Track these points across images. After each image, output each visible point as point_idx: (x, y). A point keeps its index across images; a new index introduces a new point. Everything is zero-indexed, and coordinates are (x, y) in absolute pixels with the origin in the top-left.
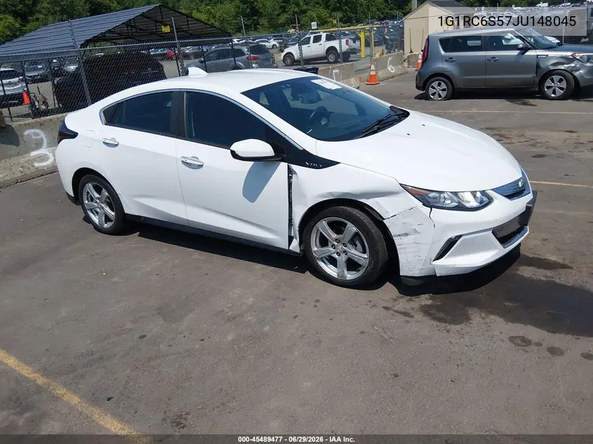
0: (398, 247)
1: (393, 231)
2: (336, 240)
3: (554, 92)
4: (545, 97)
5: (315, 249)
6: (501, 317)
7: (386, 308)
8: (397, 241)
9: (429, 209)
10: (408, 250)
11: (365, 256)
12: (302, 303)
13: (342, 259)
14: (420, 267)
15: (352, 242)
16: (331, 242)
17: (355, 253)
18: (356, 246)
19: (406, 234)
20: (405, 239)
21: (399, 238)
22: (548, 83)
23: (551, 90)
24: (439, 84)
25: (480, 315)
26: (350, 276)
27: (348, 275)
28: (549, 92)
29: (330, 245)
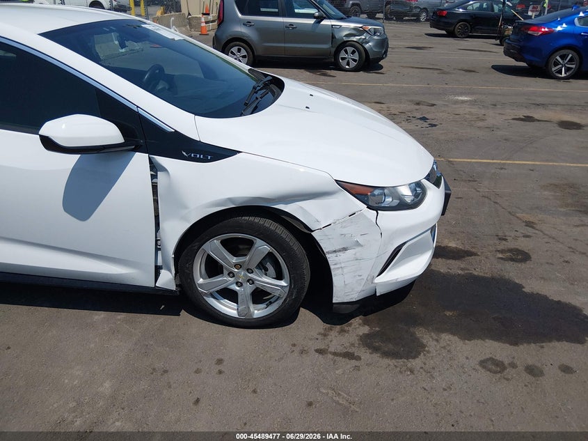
0: (332, 267)
1: (326, 246)
2: (236, 266)
3: (348, 64)
4: (341, 69)
5: (201, 281)
6: (454, 334)
7: (320, 351)
8: (331, 259)
9: (375, 212)
10: (345, 270)
11: (283, 283)
12: (198, 371)
13: (245, 291)
14: (360, 288)
15: (262, 266)
16: (226, 269)
17: (266, 280)
18: (266, 270)
19: (345, 249)
20: (343, 256)
21: (335, 255)
22: (343, 54)
23: (345, 61)
24: (239, 51)
25: (432, 337)
26: (258, 312)
27: (256, 312)
28: (343, 63)
29: (225, 272)
